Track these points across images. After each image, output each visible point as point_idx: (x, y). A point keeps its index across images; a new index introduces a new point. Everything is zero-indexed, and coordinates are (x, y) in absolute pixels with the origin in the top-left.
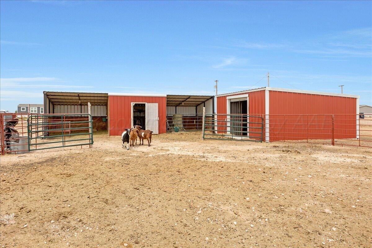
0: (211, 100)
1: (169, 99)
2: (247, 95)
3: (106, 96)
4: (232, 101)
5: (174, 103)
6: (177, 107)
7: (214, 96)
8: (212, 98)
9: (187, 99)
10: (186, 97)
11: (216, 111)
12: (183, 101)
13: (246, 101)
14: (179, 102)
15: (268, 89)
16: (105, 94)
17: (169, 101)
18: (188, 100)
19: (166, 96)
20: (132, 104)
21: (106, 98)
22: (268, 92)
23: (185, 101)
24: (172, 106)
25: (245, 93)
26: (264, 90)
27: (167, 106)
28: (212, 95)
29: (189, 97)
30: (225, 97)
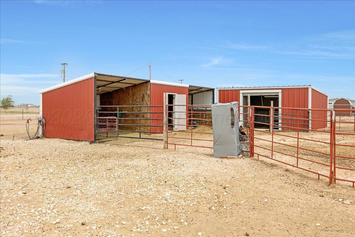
20: (167, 95)
25: (276, 89)
26: (308, 88)
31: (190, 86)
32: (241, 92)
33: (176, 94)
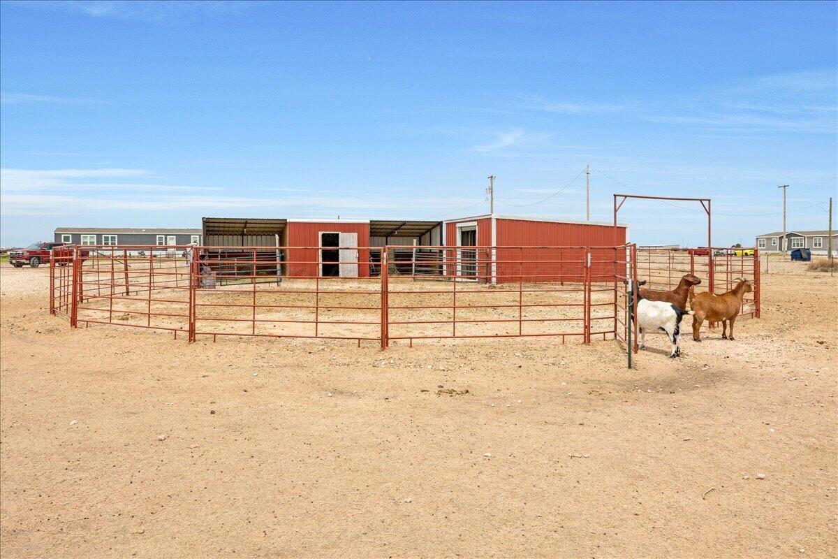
0: (438, 228)
1: (373, 227)
2: (475, 223)
3: (284, 223)
4: (464, 230)
5: (383, 232)
6: (389, 238)
7: (442, 222)
8: (440, 224)
9: (401, 226)
10: (400, 224)
11: (444, 242)
12: (396, 229)
13: (475, 231)
14: (390, 230)
15: (494, 216)
16: (283, 220)
17: (374, 229)
18: (403, 227)
19: (369, 222)
20: (320, 234)
21: (281, 226)
22: (495, 220)
23: (399, 229)
24: (379, 236)
25: (475, 220)
26: (491, 218)
27: (371, 236)
28: (439, 220)
29: (404, 223)
30: (455, 223)
31: (371, 221)
32: (458, 225)
33: (340, 233)
